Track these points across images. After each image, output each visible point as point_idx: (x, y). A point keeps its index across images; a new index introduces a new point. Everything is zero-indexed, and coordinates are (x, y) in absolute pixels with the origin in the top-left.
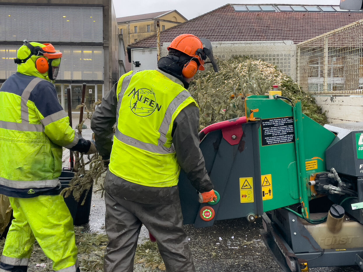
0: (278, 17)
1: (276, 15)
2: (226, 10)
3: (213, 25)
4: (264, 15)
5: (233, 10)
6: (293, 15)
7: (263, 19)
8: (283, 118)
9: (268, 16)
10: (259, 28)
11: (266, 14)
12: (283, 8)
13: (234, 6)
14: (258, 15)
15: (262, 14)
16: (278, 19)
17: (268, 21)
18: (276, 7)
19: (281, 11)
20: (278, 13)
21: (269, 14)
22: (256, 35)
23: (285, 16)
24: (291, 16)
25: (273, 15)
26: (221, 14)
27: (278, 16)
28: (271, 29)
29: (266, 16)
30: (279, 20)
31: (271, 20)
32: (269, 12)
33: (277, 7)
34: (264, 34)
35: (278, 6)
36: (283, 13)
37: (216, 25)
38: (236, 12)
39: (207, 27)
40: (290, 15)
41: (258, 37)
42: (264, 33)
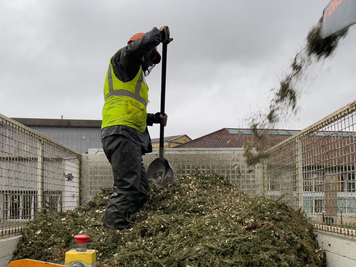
2: (222, 133)
5: (228, 134)
6: (279, 138)
13: (229, 130)
14: (249, 137)
19: (269, 135)
26: (218, 136)
36: (271, 137)
38: (231, 135)
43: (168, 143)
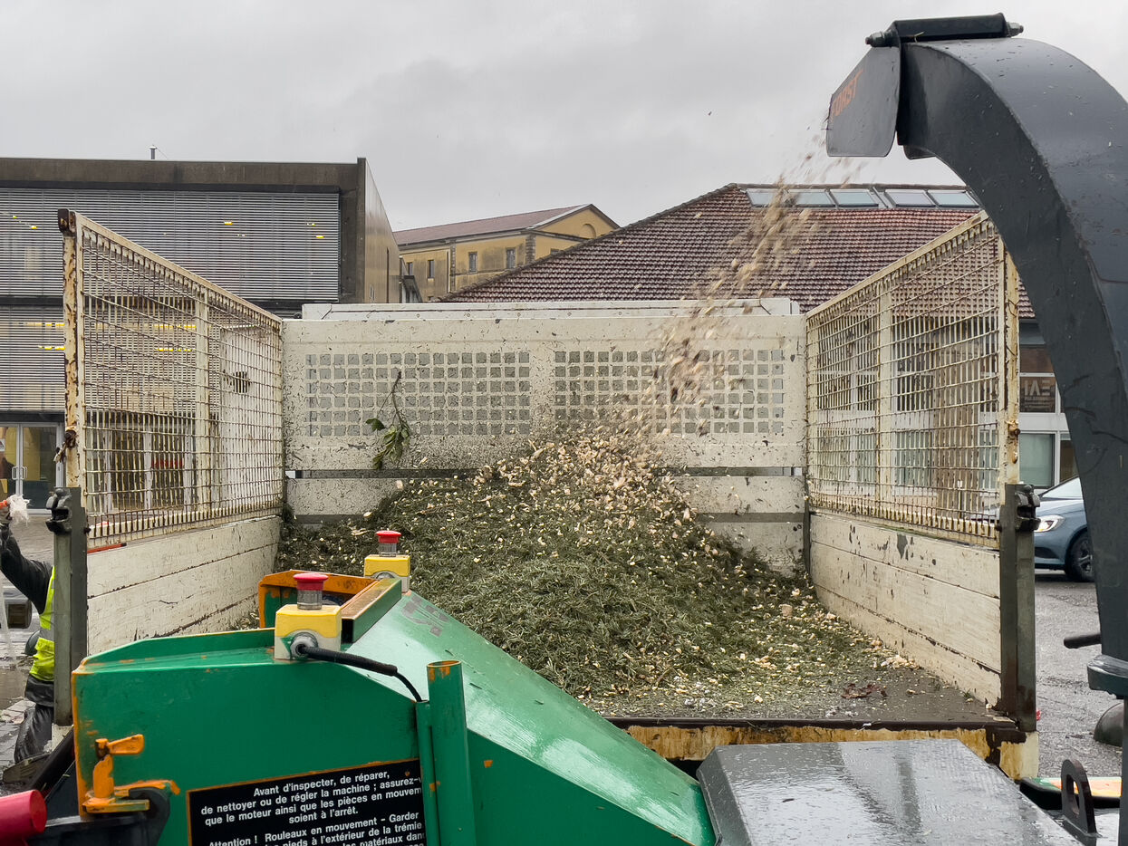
0: (885, 225)
1: (880, 217)
2: (723, 204)
3: (682, 248)
4: (842, 217)
6: (933, 218)
7: (838, 230)
8: (352, 773)
9: (855, 221)
10: (823, 258)
11: (850, 214)
12: (902, 197)
13: (749, 190)
14: (824, 216)
15: (835, 214)
16: (886, 231)
17: (854, 236)
18: (881, 194)
19: (897, 205)
20: (888, 213)
21: (858, 213)
22: (814, 280)
23: (909, 221)
24: (928, 220)
25: (872, 217)
26: (708, 214)
27: (886, 221)
28: (863, 262)
29: (848, 221)
30: (887, 233)
31: (864, 234)
32: (860, 209)
33: (886, 194)
34: (840, 277)
35: (887, 191)
36: (904, 212)
37: (691, 248)
38: (755, 209)
39: (661, 254)
40: (926, 217)
41: (821, 285)
42: (842, 273)
43: (525, 237)
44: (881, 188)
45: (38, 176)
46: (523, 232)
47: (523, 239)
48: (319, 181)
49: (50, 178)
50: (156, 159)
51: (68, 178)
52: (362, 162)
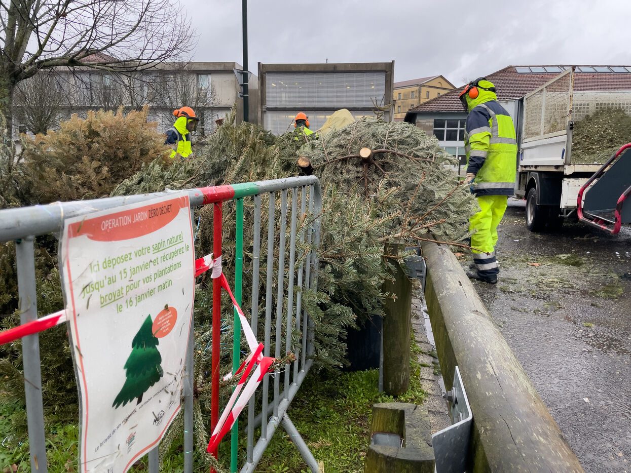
2: (507, 73)
4: (549, 76)
5: (515, 73)
11: (552, 75)
13: (516, 68)
14: (543, 76)
15: (546, 75)
18: (562, 68)
26: (502, 76)
32: (555, 73)
33: (564, 69)
38: (519, 74)
43: (418, 87)
44: (562, 66)
45: (293, 69)
46: (418, 85)
47: (417, 88)
48: (379, 69)
49: (297, 70)
50: (328, 63)
51: (302, 70)
52: (393, 62)
